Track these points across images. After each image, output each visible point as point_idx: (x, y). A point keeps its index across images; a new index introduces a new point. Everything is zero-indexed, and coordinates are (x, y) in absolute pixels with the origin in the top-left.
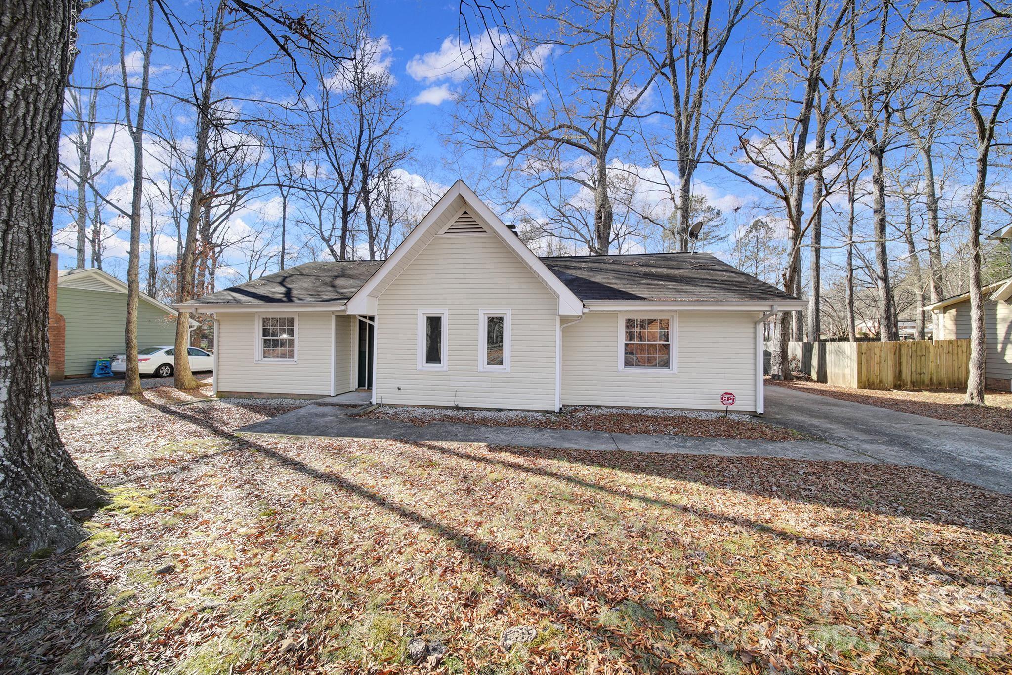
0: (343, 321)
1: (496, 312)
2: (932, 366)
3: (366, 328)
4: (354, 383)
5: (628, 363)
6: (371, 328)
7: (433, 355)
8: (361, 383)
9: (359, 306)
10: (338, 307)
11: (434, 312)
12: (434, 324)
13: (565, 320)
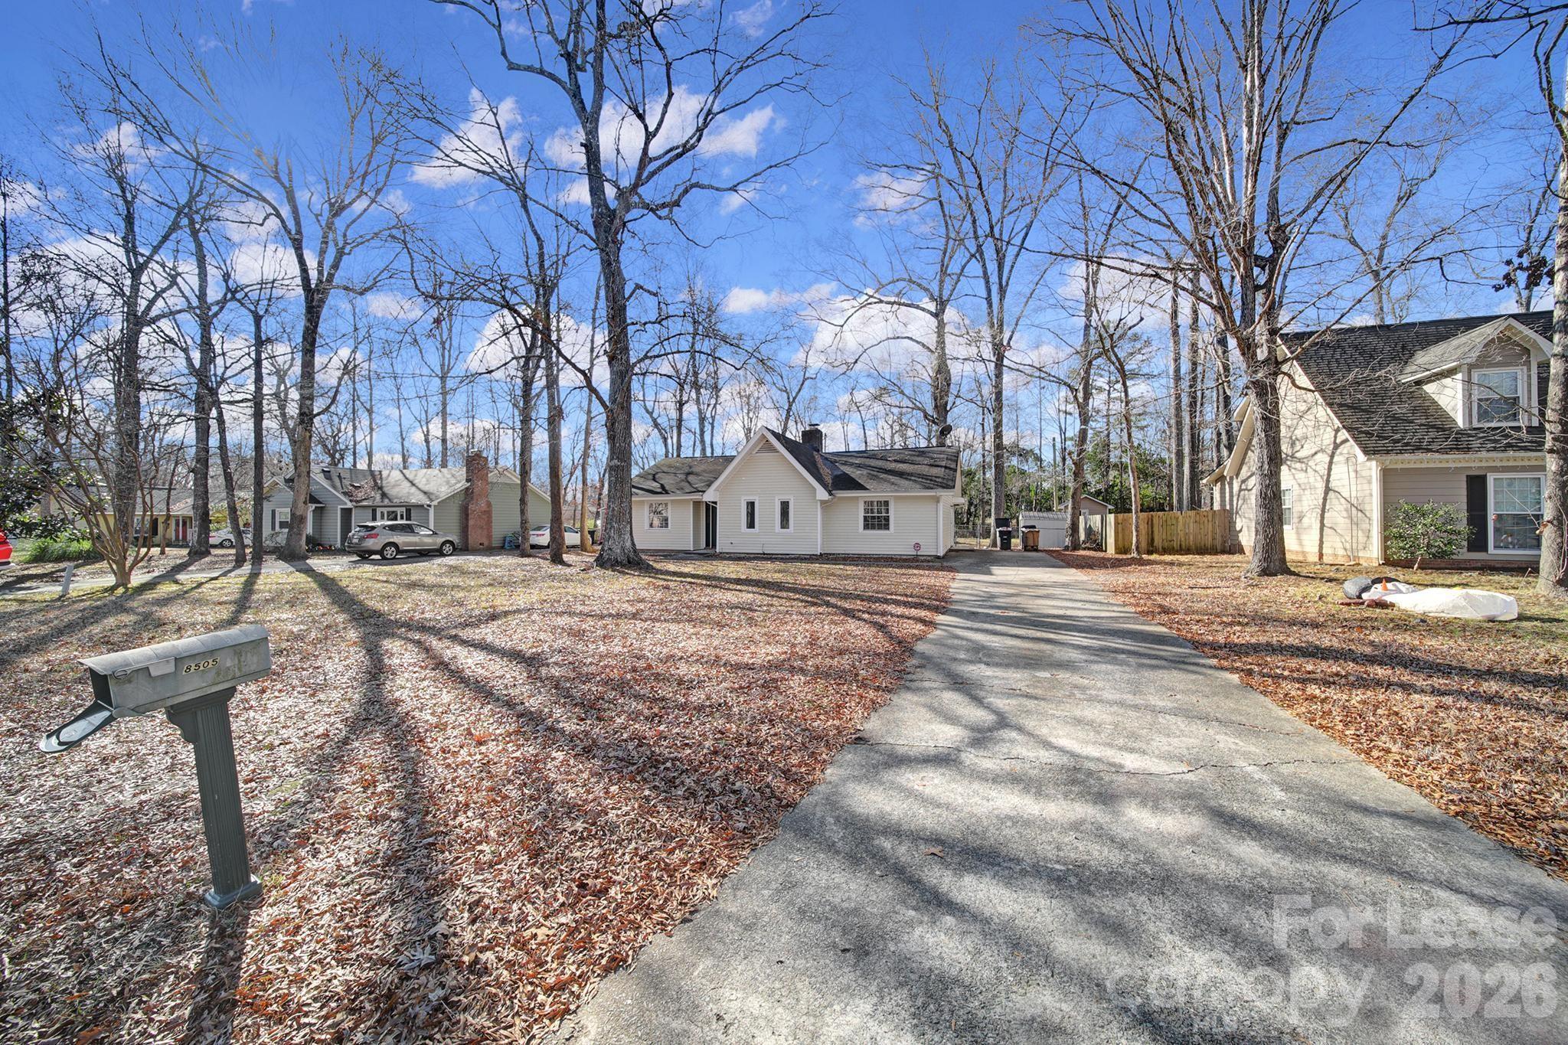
0: (697, 504)
1: (785, 498)
2: (1181, 534)
3: (711, 510)
4: (703, 544)
5: (866, 527)
6: (714, 509)
7: (751, 524)
8: (707, 544)
9: (709, 496)
10: (696, 497)
11: (751, 498)
12: (751, 505)
13: (823, 502)
